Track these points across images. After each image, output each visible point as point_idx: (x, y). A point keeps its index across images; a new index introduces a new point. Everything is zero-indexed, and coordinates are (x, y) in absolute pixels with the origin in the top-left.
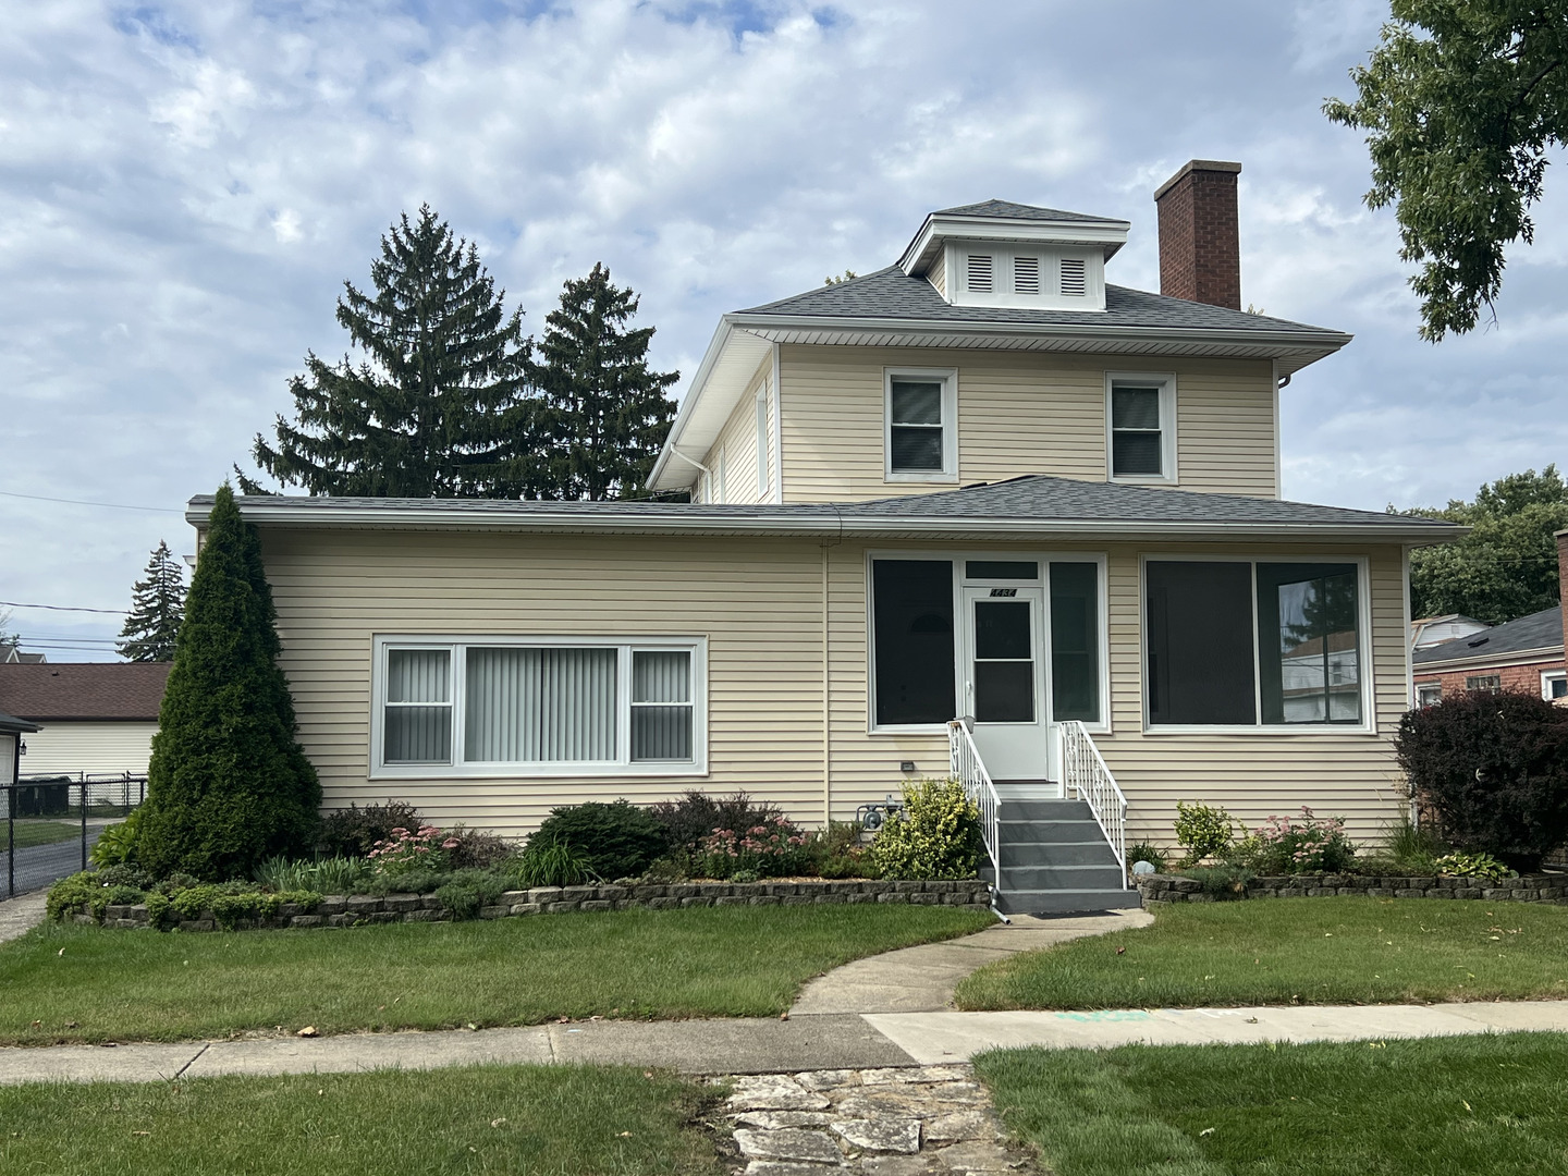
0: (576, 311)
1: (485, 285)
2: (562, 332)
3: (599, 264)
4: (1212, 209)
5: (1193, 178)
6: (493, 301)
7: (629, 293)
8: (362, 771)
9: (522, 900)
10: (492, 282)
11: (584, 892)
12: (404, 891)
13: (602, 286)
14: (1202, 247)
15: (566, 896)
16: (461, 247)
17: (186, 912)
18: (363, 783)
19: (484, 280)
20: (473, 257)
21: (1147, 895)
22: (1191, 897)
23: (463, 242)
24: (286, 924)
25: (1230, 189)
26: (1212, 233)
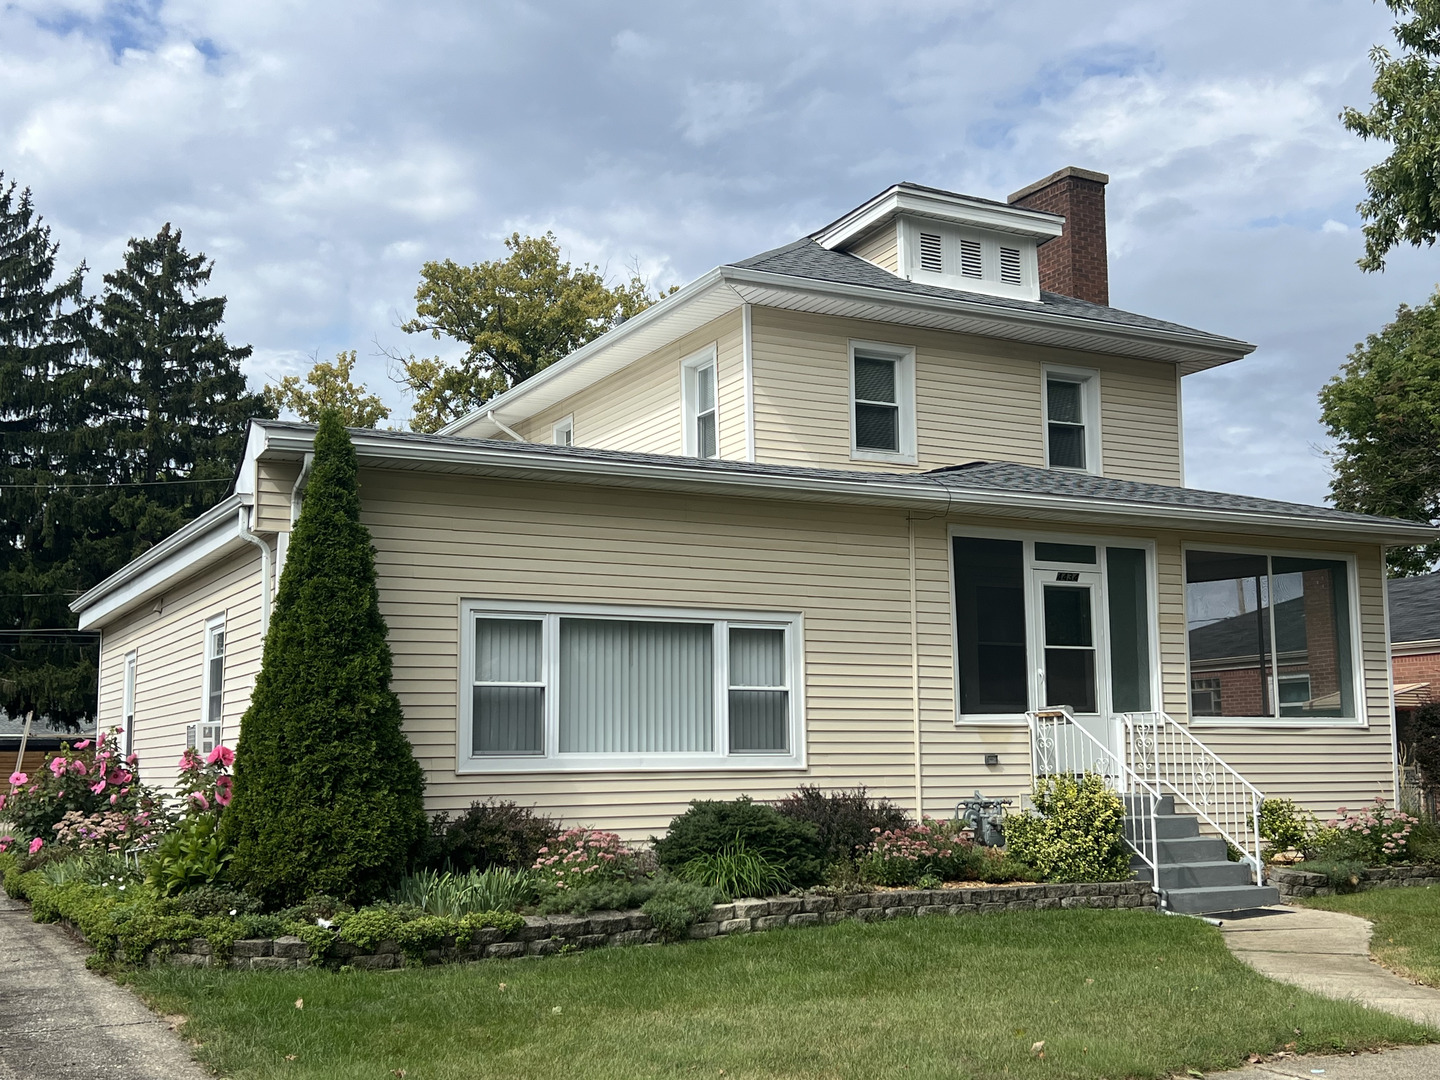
0: (142, 273)
1: (38, 235)
2: (123, 293)
3: (168, 224)
4: (1084, 216)
5: (1069, 184)
6: (48, 253)
7: (202, 259)
8: (449, 765)
9: (731, 915)
10: (48, 231)
11: (792, 904)
12: (605, 908)
13: (174, 248)
14: (1077, 252)
15: (773, 909)
16: (11, 191)
17: (365, 944)
18: (450, 778)
19: (37, 230)
20: (26, 203)
21: (1285, 890)
22: (1318, 892)
23: (14, 185)
24: (482, 954)
25: (1099, 198)
26: (1085, 239)
